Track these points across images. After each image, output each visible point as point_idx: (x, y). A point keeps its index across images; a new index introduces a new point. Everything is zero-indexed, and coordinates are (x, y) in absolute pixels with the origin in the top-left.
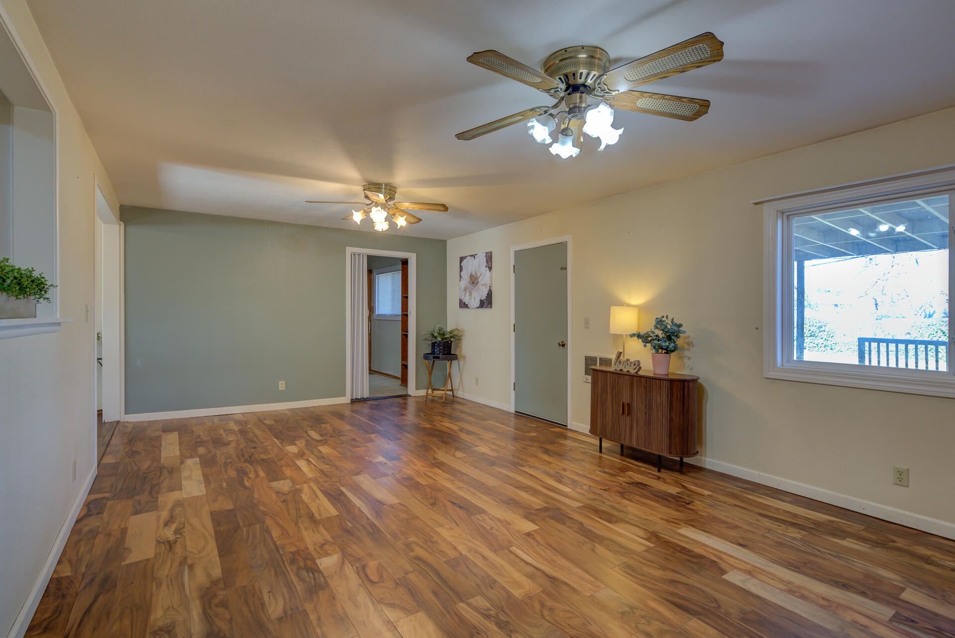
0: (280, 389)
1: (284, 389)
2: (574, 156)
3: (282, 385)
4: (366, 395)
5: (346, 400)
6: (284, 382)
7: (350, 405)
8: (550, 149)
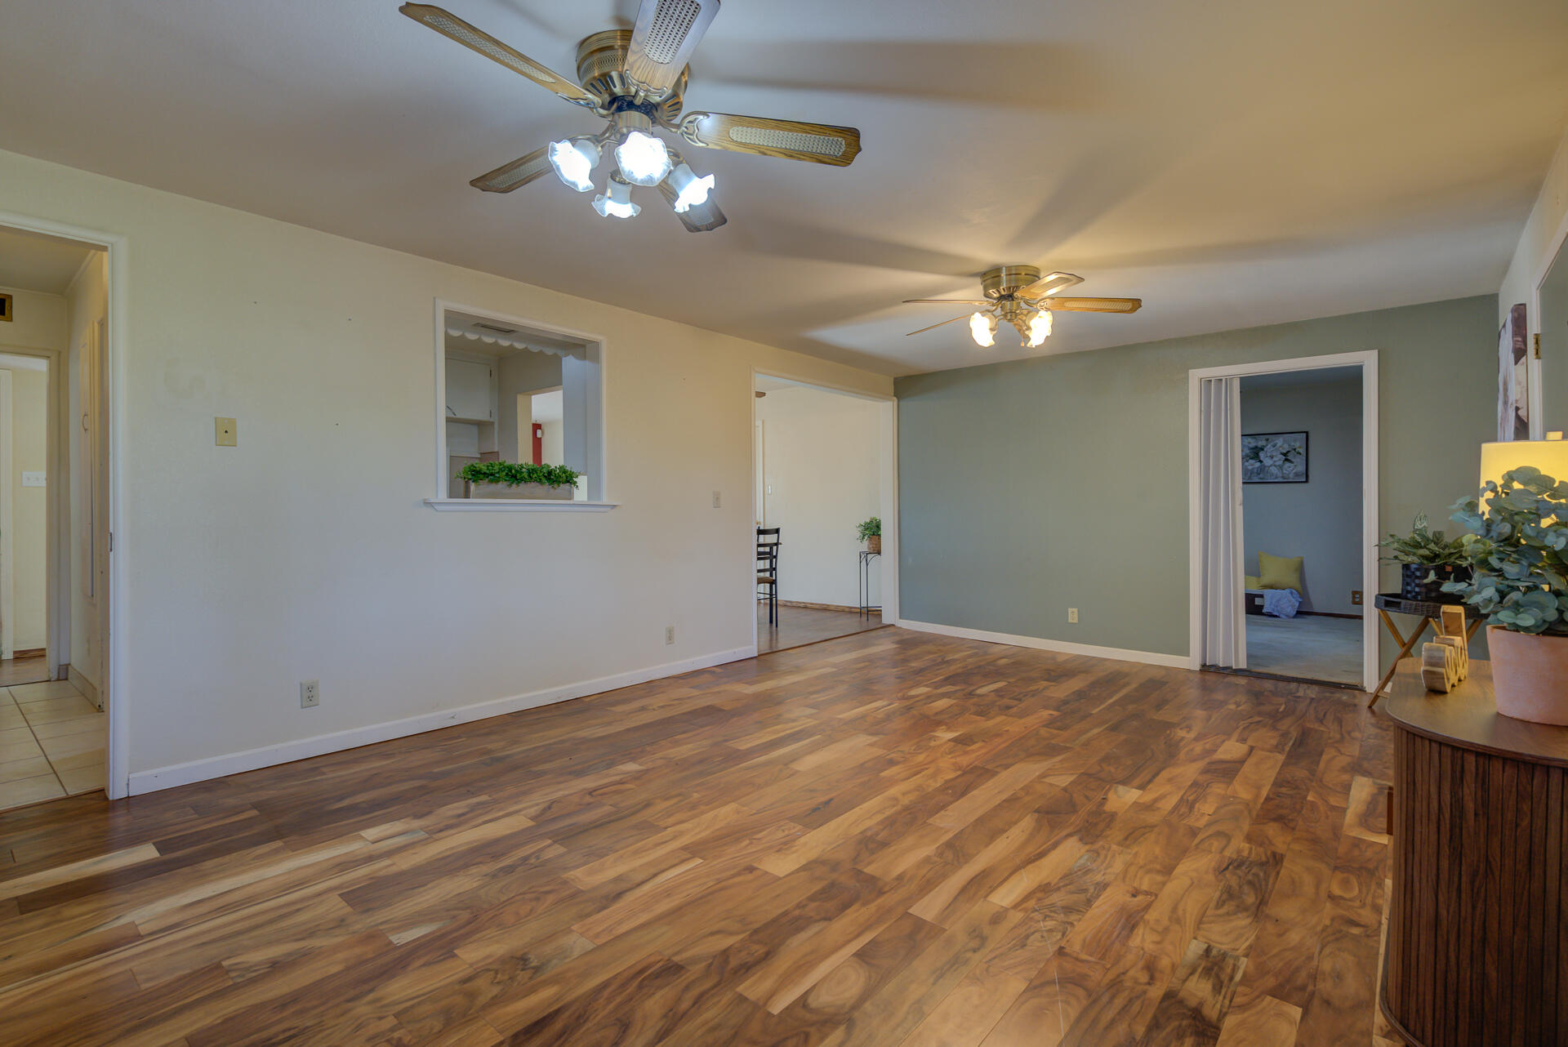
0: (1070, 621)
1: (1076, 621)
2: (713, 187)
3: (1073, 615)
4: (1243, 665)
5: (1192, 662)
6: (1075, 610)
7: (1199, 676)
8: (675, 210)
